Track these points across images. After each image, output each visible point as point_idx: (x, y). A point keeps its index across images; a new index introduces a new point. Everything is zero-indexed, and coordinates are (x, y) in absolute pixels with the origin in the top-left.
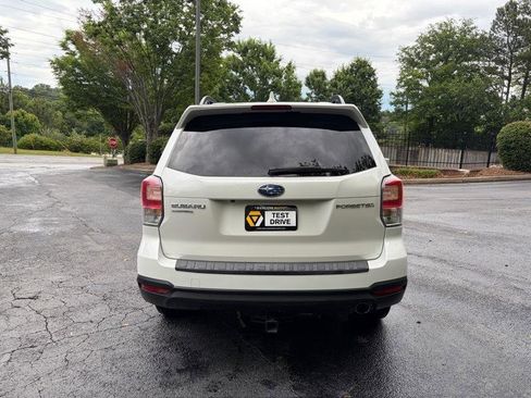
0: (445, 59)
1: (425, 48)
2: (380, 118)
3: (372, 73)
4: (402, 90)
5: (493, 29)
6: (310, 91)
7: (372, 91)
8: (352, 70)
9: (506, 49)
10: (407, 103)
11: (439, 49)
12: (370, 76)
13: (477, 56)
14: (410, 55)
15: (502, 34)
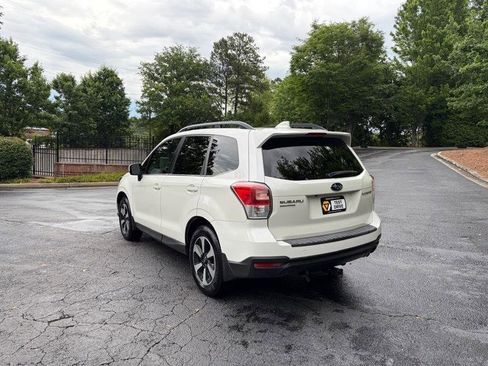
0: (179, 78)
1: (162, 66)
2: (129, 124)
3: (119, 83)
4: (146, 100)
5: (212, 58)
6: (58, 95)
7: (122, 100)
8: (99, 78)
9: (221, 75)
10: (150, 112)
11: (173, 67)
12: (118, 85)
13: (202, 78)
14: (150, 70)
15: (218, 62)
